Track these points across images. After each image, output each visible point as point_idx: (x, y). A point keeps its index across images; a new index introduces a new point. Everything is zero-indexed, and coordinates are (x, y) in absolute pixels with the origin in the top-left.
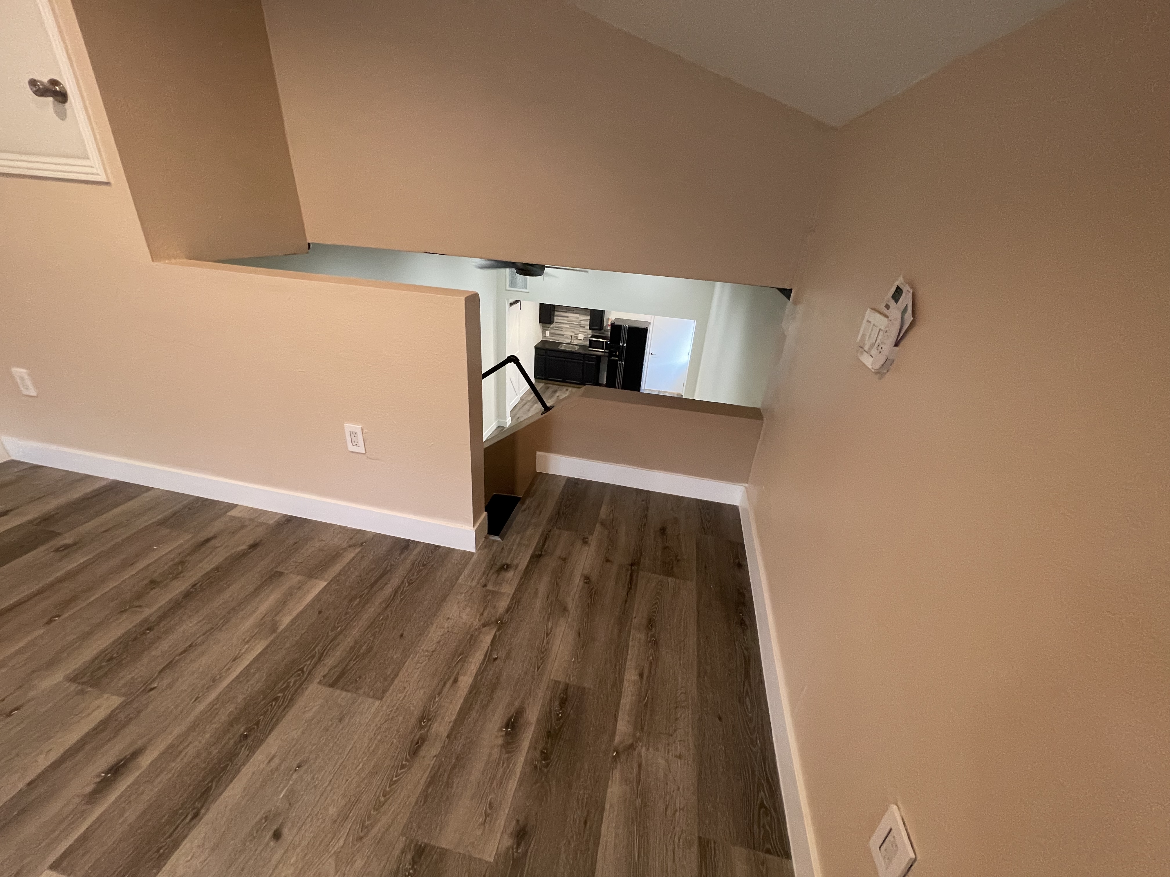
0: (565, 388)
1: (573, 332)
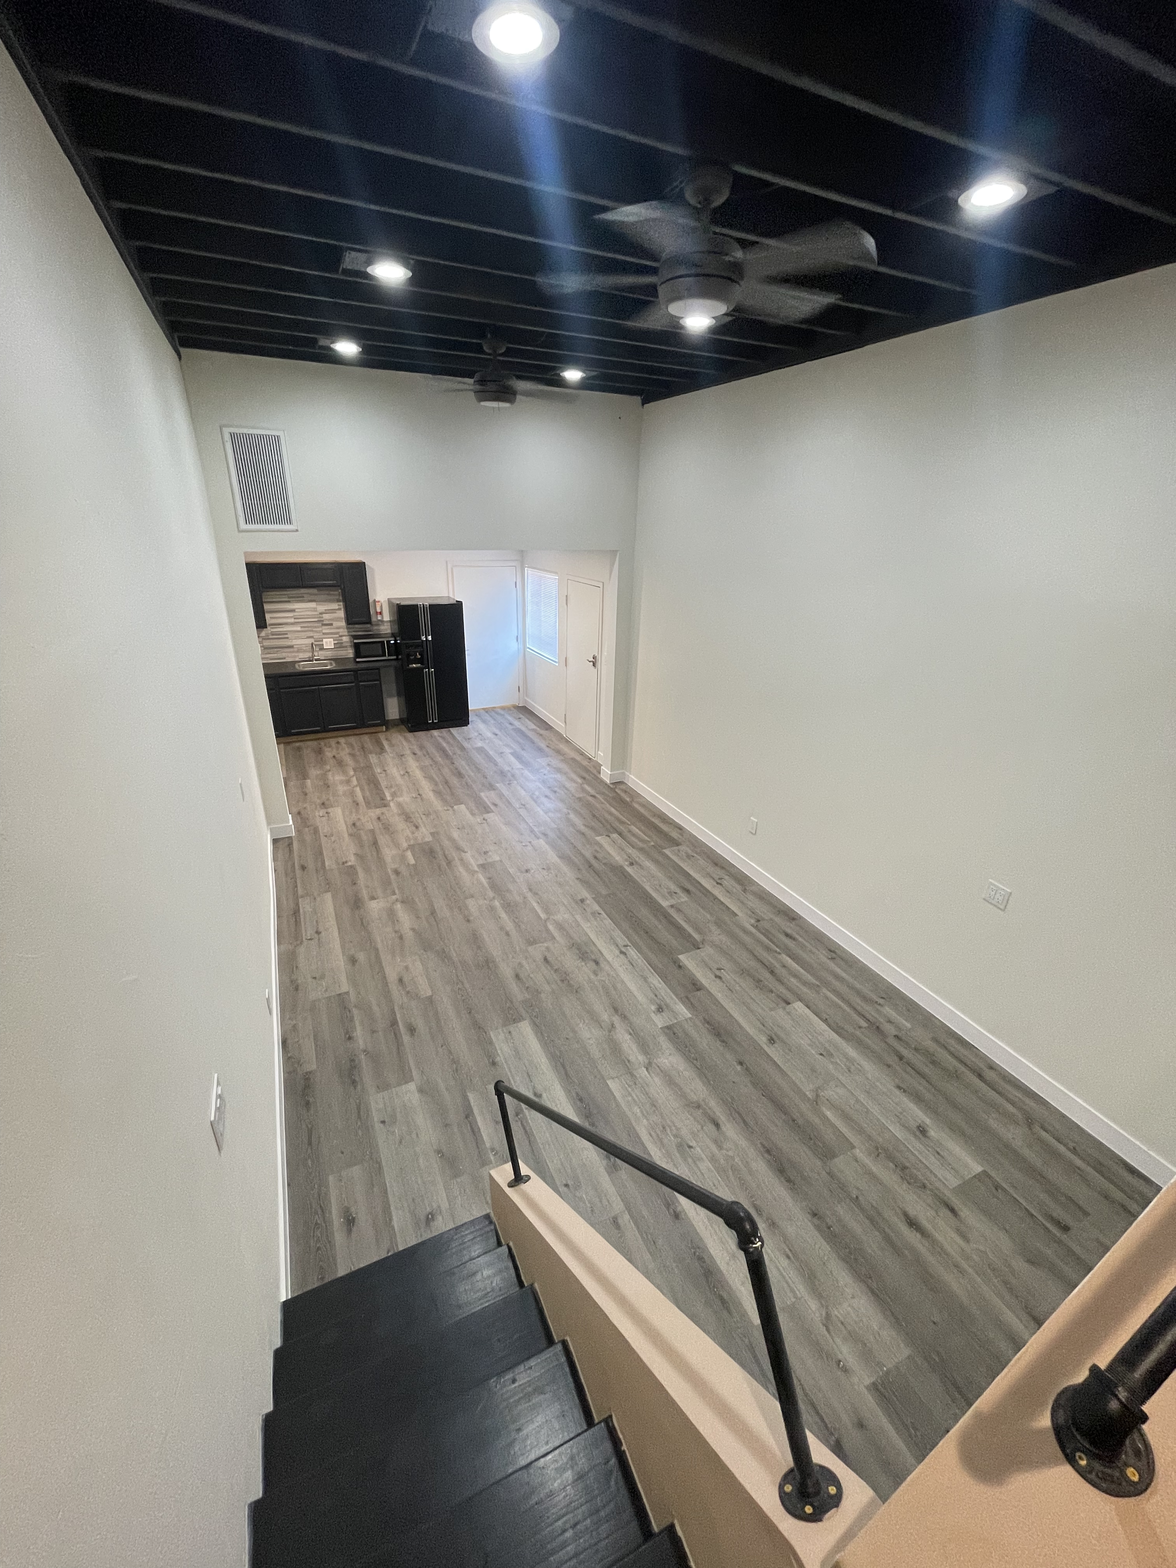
0: (333, 742)
1: (312, 637)
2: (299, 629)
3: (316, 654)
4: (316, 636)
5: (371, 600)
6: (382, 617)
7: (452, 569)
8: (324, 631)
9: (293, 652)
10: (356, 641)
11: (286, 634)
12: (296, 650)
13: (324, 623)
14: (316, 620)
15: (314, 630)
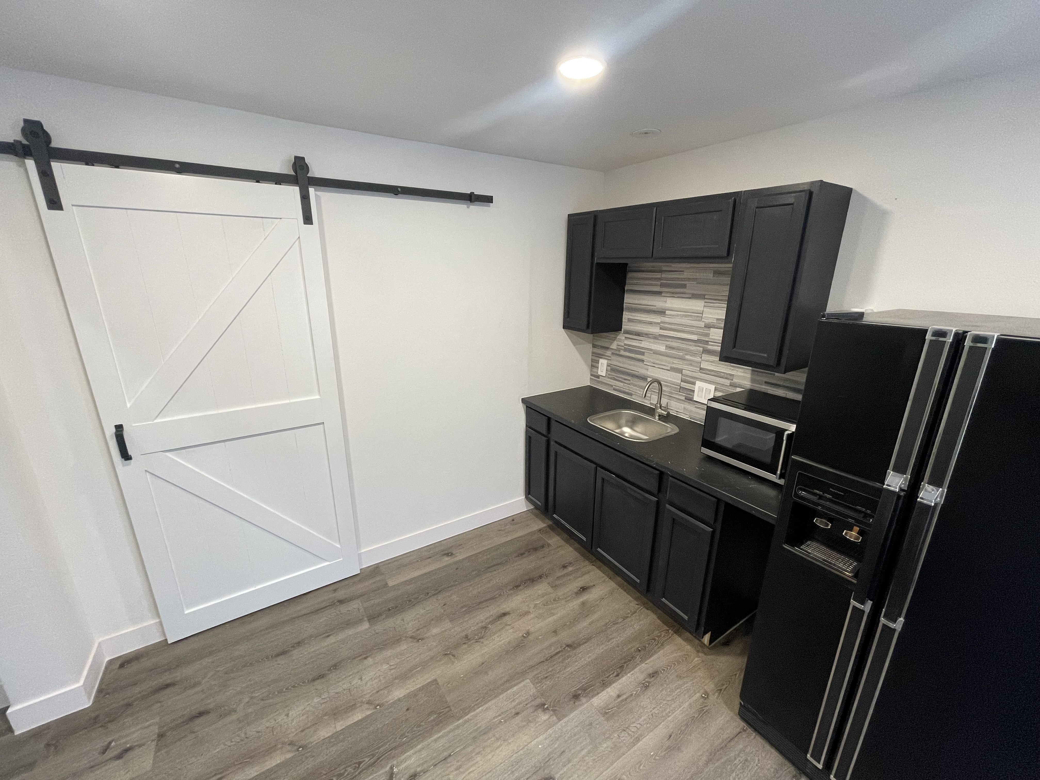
1: (680, 371)
2: (662, 348)
4: (688, 370)
8: (704, 365)
11: (643, 354)
13: (710, 347)
14: (695, 337)
15: (688, 357)
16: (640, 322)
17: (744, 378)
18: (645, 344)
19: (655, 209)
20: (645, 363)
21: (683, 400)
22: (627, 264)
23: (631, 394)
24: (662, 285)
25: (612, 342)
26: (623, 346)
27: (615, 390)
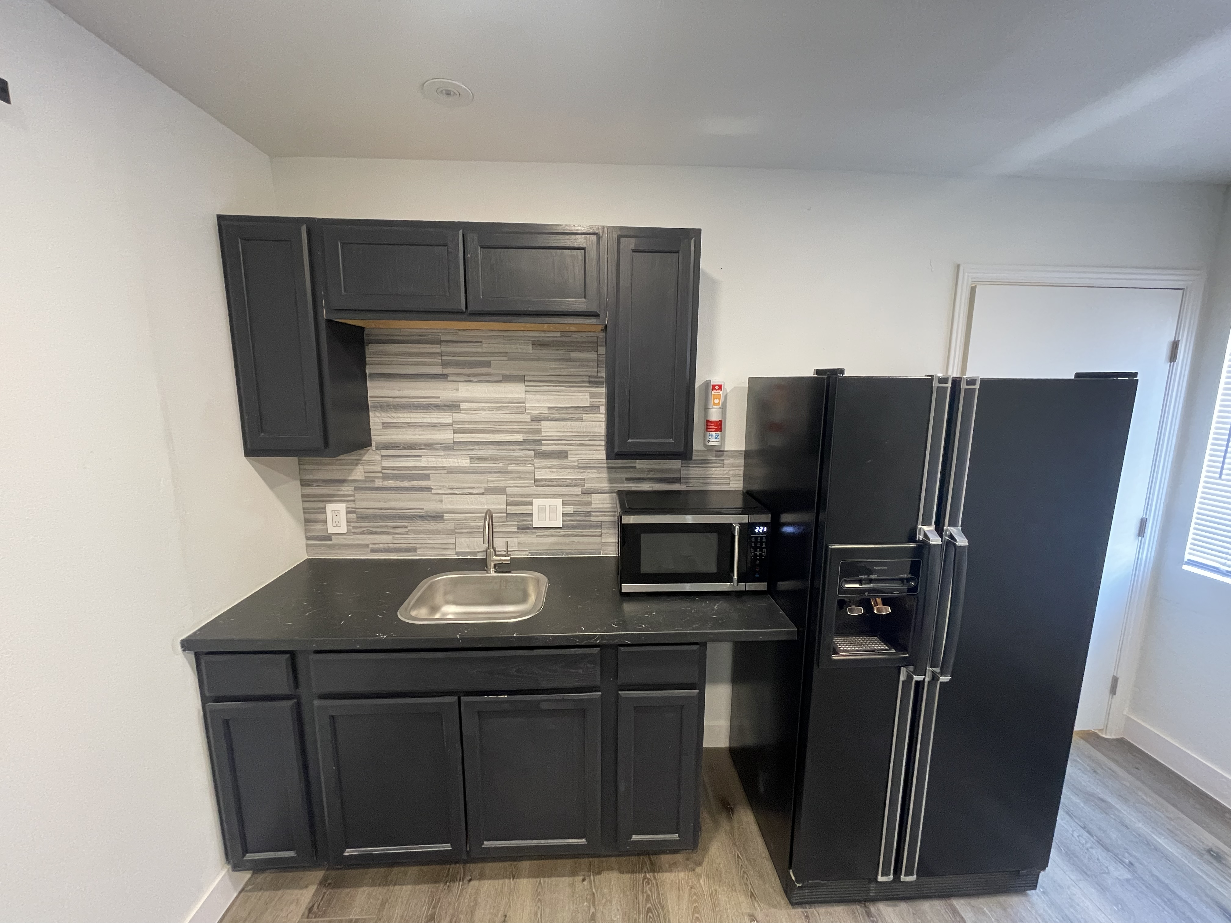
1: (502, 491)
2: (465, 463)
3: (499, 543)
4: (515, 487)
5: (699, 382)
6: (723, 439)
7: (973, 290)
8: (539, 474)
9: (437, 532)
10: (630, 519)
11: (427, 477)
12: (451, 526)
13: (544, 448)
14: (519, 438)
15: (510, 468)
16: (410, 425)
17: (599, 480)
18: (426, 460)
19: (460, 232)
20: (433, 491)
21: (514, 532)
22: (362, 329)
23: (414, 550)
24: (444, 364)
25: (352, 470)
26: (381, 472)
27: (373, 551)
